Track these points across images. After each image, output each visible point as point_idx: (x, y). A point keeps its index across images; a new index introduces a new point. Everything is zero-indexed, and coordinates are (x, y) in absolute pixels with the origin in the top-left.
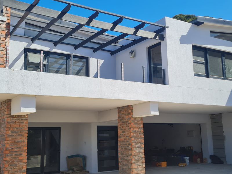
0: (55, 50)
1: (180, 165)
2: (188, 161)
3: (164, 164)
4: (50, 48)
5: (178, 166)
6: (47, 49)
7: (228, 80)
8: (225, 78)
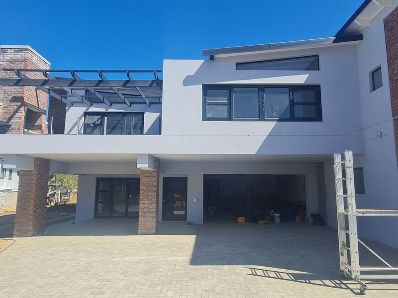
0: (110, 110)
1: (260, 222)
2: (278, 220)
3: (241, 220)
4: (105, 109)
5: (258, 223)
6: (103, 110)
7: (267, 120)
8: (261, 118)
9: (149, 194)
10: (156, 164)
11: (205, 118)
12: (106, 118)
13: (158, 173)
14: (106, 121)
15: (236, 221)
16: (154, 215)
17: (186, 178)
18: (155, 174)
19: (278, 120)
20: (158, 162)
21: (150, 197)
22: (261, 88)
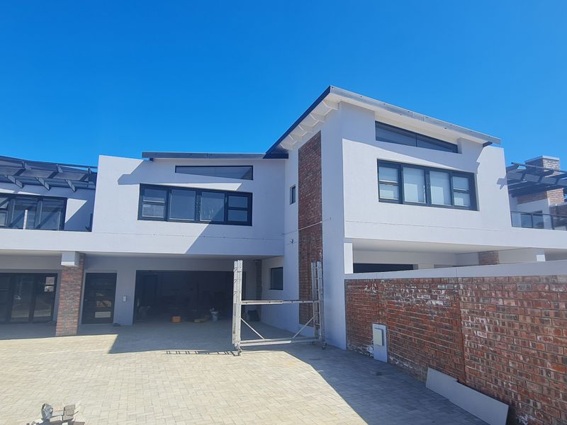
1: (196, 321)
2: (215, 318)
3: (176, 319)
4: (14, 191)
6: (11, 192)
7: (202, 222)
8: (197, 220)
9: (71, 293)
10: (82, 260)
11: (140, 218)
12: (26, 211)
13: (83, 270)
14: (26, 214)
15: (171, 321)
16: (77, 315)
17: (116, 274)
18: (81, 271)
19: (210, 223)
20: (84, 258)
21: (72, 296)
22: (199, 192)
